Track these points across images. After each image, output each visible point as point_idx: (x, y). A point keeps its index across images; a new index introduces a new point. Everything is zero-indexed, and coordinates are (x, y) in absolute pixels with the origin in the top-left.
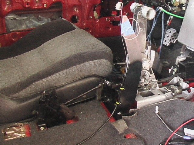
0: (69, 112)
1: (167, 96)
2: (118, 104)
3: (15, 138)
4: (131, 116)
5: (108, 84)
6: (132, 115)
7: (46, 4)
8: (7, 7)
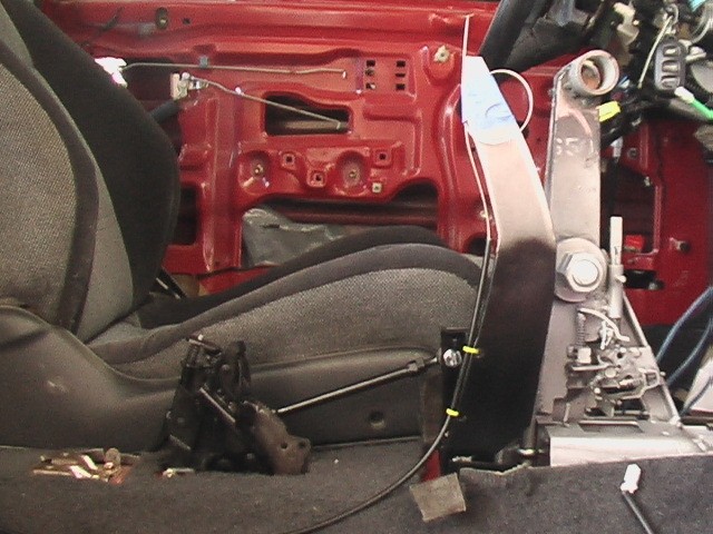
0: (285, 446)
1: (703, 447)
2: (452, 417)
3: (66, 474)
4: (498, 473)
5: (449, 359)
6: (502, 471)
7: (379, 185)
8: (251, 179)
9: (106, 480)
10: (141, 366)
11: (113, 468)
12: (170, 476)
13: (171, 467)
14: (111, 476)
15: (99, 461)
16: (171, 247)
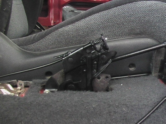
9: (18, 95)
10: (32, 46)
11: (21, 89)
12: (47, 93)
13: (47, 88)
14: (20, 93)
15: (15, 86)
16: (40, 18)
